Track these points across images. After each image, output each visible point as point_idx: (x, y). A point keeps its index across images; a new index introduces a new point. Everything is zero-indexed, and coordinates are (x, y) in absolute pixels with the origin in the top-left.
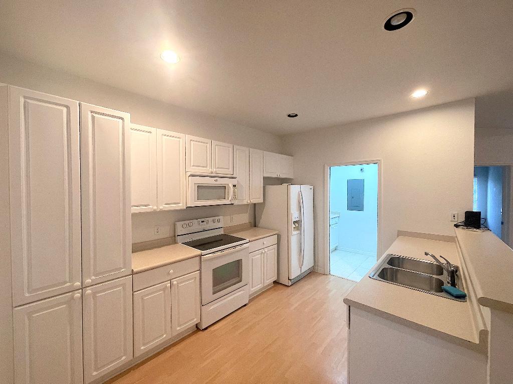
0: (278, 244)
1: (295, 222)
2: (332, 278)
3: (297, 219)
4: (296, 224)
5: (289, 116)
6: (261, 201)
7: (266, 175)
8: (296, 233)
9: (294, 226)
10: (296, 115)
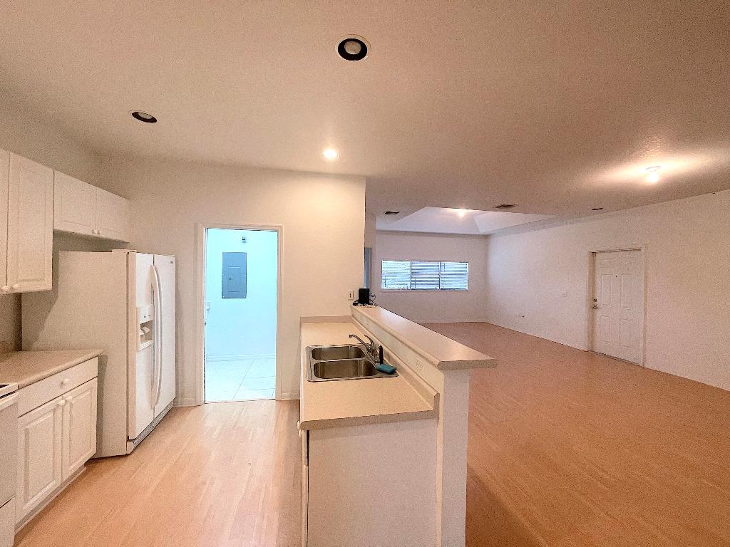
0: (101, 376)
1: (143, 325)
2: (208, 408)
3: (147, 319)
4: (145, 329)
5: (136, 115)
6: (47, 285)
7: (61, 227)
8: (144, 345)
9: (141, 333)
10: (153, 120)
